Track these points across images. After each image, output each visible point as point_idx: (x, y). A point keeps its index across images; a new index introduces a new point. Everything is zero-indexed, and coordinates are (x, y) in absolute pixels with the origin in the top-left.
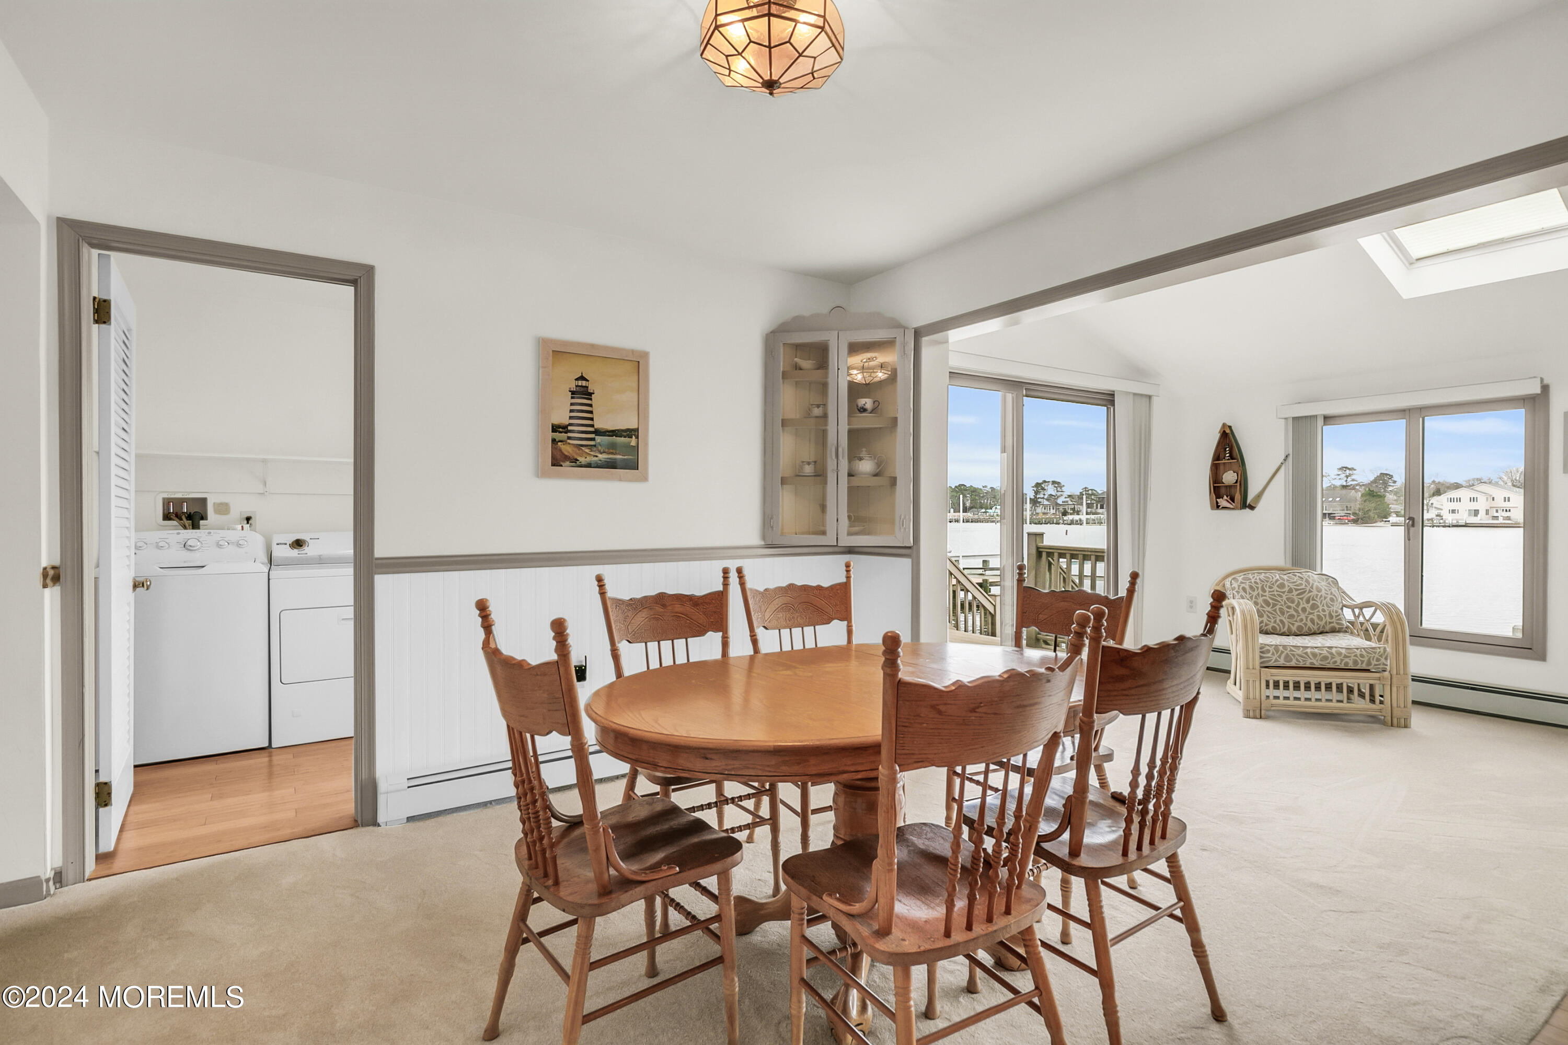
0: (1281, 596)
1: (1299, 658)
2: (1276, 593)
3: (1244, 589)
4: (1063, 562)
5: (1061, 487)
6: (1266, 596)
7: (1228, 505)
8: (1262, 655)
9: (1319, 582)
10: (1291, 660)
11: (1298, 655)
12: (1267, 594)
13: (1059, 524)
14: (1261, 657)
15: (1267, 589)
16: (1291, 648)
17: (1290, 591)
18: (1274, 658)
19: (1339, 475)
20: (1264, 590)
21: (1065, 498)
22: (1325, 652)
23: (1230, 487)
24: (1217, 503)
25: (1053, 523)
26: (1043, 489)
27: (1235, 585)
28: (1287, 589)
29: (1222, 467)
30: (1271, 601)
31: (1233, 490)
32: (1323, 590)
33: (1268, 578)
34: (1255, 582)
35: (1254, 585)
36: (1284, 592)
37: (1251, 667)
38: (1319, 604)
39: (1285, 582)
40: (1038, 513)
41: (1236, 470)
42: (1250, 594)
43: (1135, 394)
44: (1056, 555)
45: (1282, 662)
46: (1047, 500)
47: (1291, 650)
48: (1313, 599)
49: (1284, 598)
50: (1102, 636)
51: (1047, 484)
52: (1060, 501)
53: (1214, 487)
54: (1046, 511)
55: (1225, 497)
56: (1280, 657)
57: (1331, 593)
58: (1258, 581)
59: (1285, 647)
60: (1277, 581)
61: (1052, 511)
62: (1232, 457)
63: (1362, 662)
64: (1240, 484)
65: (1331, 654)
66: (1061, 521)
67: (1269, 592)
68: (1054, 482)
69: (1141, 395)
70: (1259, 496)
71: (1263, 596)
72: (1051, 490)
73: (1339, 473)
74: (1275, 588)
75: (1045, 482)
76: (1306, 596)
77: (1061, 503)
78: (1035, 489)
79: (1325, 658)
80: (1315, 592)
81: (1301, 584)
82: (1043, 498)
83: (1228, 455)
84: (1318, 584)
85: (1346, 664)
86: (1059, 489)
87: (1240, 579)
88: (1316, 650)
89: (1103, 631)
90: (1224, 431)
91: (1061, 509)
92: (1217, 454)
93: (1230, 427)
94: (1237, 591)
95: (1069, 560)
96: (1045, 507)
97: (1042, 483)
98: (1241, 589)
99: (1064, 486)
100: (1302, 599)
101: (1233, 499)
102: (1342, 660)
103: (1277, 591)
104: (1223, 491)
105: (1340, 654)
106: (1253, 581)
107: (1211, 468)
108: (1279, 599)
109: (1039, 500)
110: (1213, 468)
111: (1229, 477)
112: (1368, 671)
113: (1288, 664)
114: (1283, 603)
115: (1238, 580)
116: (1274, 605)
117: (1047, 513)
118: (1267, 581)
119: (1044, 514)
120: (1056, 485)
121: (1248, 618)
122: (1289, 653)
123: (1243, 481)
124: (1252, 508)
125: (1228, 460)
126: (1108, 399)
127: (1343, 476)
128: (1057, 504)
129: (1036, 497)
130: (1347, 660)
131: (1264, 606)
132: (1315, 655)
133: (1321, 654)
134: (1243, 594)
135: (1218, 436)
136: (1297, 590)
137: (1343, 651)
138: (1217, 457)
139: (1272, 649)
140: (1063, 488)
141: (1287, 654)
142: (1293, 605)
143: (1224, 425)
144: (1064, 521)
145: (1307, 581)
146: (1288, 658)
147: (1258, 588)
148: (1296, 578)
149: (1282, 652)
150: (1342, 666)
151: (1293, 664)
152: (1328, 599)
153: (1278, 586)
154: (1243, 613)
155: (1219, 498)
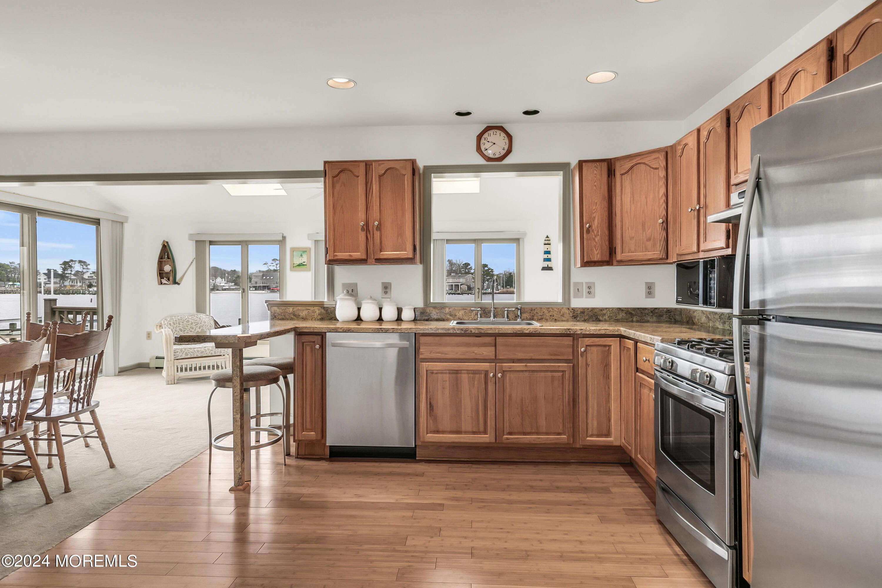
0: (187, 326)
1: (192, 354)
2: (185, 325)
3: (170, 324)
4: (71, 316)
5: (87, 266)
6: (180, 327)
7: (166, 282)
8: (175, 354)
9: (205, 319)
10: (188, 355)
11: (191, 352)
12: (181, 326)
13: (85, 294)
14: (174, 355)
15: (181, 323)
16: (189, 349)
17: (192, 324)
18: (180, 355)
19: (272, 263)
20: (179, 324)
21: (91, 274)
22: (203, 349)
23: (168, 273)
24: (161, 281)
25: (80, 293)
26: (71, 267)
27: (166, 322)
28: (190, 323)
29: (163, 263)
30: (183, 329)
31: (169, 274)
32: (207, 322)
33: (182, 318)
34: (175, 320)
35: (175, 322)
36: (189, 324)
37: (169, 360)
38: (204, 329)
39: (190, 320)
40: (66, 286)
41: (171, 265)
42: (173, 326)
43: (112, 221)
44: (66, 313)
45: (184, 356)
46: (74, 275)
47: (188, 350)
48: (202, 327)
49: (189, 327)
50: (57, 331)
51: (74, 262)
52: (86, 276)
53: (160, 273)
54: (73, 284)
55: (165, 278)
56: (183, 354)
57: (210, 323)
58: (177, 320)
59: (185, 349)
60: (186, 319)
61: (79, 284)
62: (168, 258)
63: (218, 352)
64: (172, 272)
65: (205, 350)
66: (86, 292)
67: (182, 325)
68: (80, 262)
69: (117, 222)
70: (182, 278)
71: (179, 327)
72: (77, 267)
73: (273, 262)
74: (185, 322)
75: (72, 261)
76: (199, 325)
77: (87, 278)
78: (63, 266)
79: (203, 352)
80: (203, 323)
81: (197, 320)
82: (71, 274)
83: (166, 257)
84: (205, 320)
85: (211, 353)
86: (84, 267)
87: (168, 319)
88: (199, 349)
89: (57, 329)
90: (164, 244)
91: (87, 282)
92: (161, 256)
93: (167, 242)
94: (167, 326)
95: (75, 315)
96: (72, 280)
97: (70, 262)
98: (169, 325)
99: (89, 265)
100: (197, 327)
101: (169, 279)
102: (209, 352)
103: (186, 324)
104: (164, 275)
105: (209, 349)
106: (174, 320)
107: (158, 264)
108: (186, 328)
109: (67, 275)
110: (159, 263)
111: (167, 268)
112: (221, 355)
113: (187, 357)
114: (188, 330)
115: (167, 320)
116: (184, 331)
117: (74, 286)
118: (181, 320)
119: (71, 286)
120: (82, 264)
121: (168, 337)
122: (187, 351)
123: (174, 271)
124: (179, 284)
125: (166, 259)
126: (97, 222)
127: (274, 264)
128: (83, 279)
129: (64, 273)
130: (212, 352)
131: (179, 331)
132: (198, 351)
133: (201, 350)
134: (169, 326)
135: (161, 246)
136: (195, 323)
137: (210, 348)
138: (161, 257)
139: (179, 351)
140: (88, 266)
141: (186, 352)
142: (193, 330)
143: (164, 241)
144: (89, 291)
145: (200, 319)
146: (186, 354)
147: (177, 323)
148: (195, 317)
149: (184, 352)
150: (210, 355)
151: (189, 356)
152: (209, 326)
153: (186, 322)
154: (166, 335)
155: (162, 279)
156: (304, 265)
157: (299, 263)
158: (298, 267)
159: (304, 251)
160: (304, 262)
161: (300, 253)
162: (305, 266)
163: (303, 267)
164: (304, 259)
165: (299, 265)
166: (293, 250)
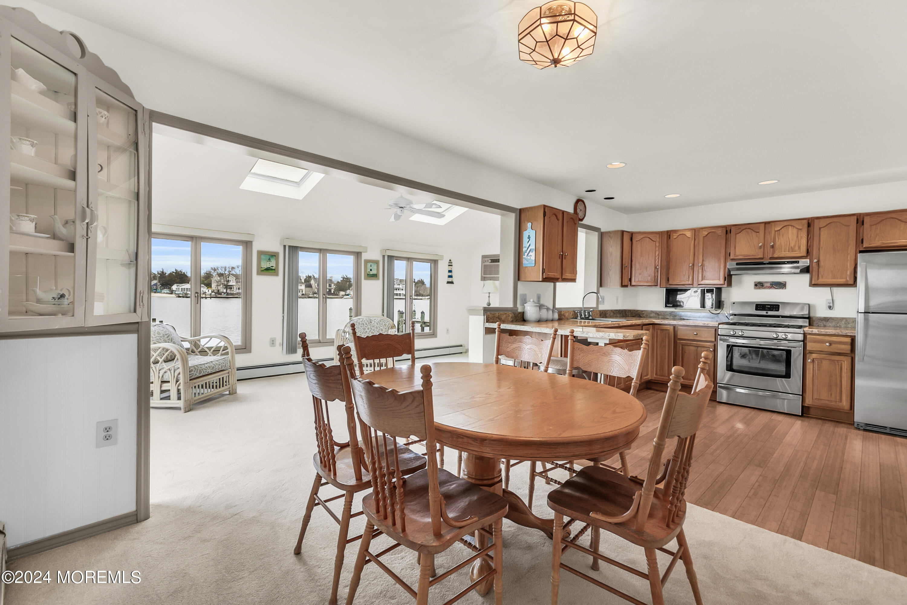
156: (272, 269)
157: (266, 267)
158: (265, 271)
159: (273, 255)
160: (273, 267)
161: (268, 257)
162: (274, 271)
163: (271, 271)
164: (273, 263)
165: (268, 269)
166: (261, 253)
